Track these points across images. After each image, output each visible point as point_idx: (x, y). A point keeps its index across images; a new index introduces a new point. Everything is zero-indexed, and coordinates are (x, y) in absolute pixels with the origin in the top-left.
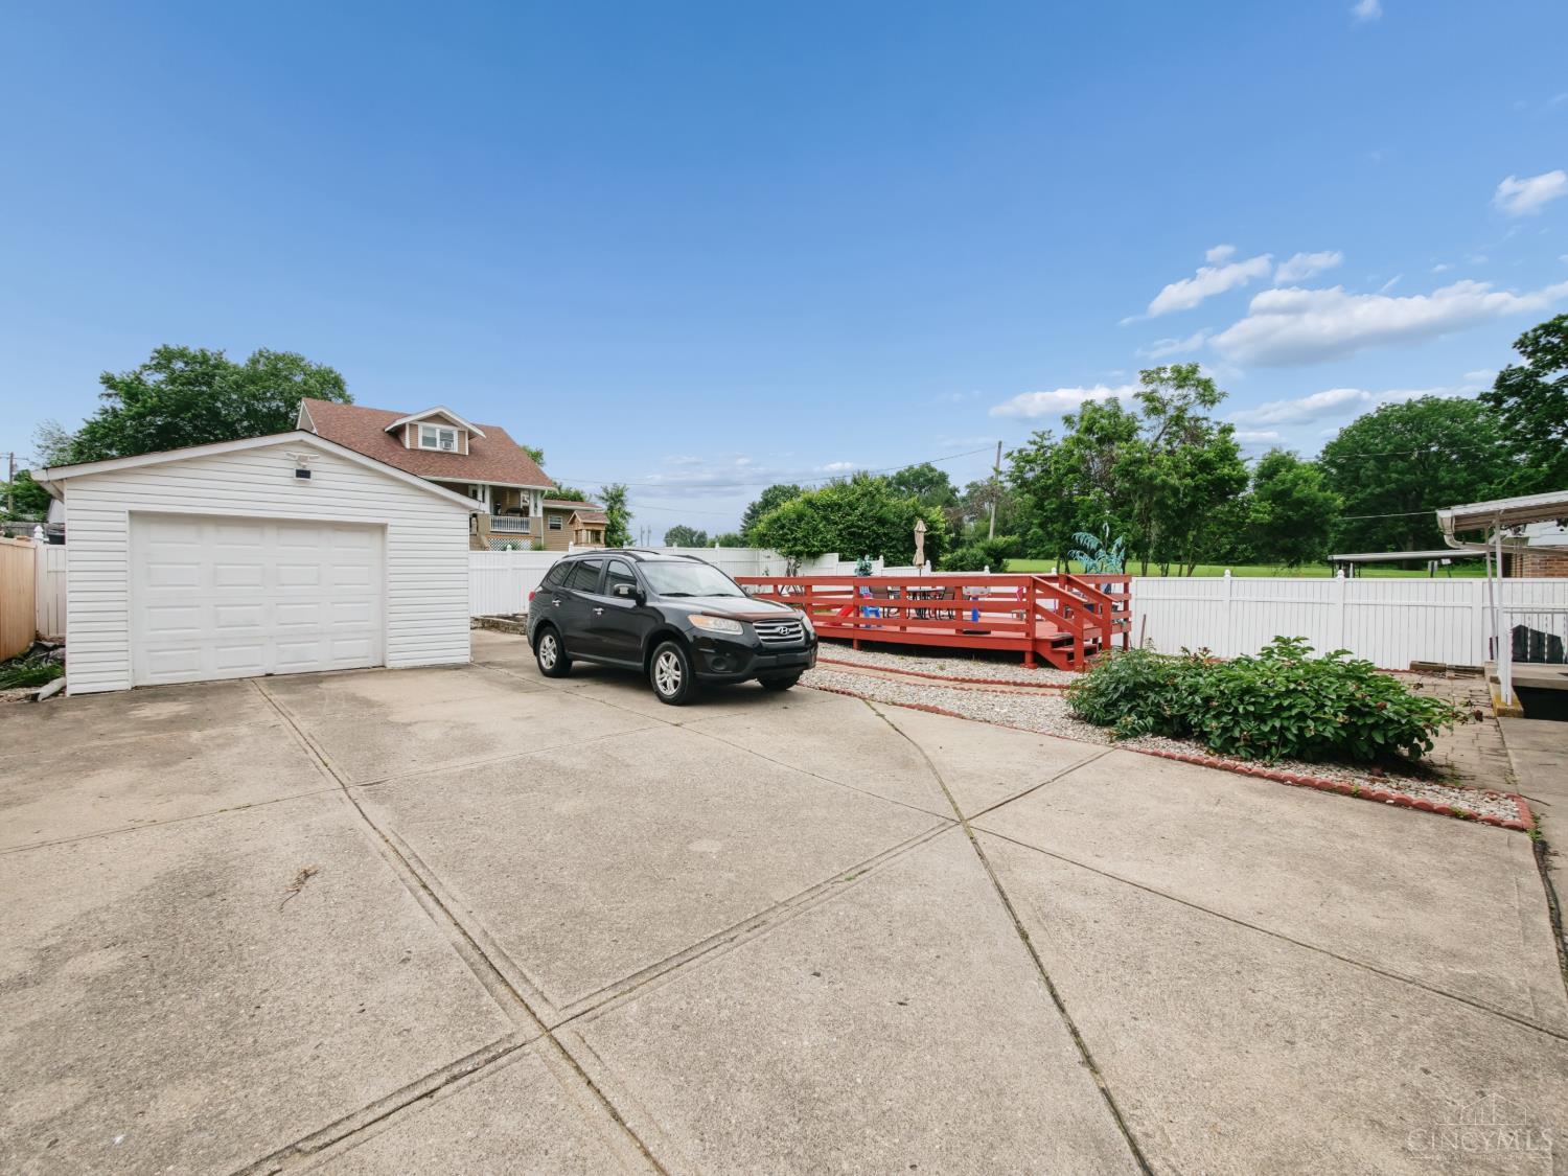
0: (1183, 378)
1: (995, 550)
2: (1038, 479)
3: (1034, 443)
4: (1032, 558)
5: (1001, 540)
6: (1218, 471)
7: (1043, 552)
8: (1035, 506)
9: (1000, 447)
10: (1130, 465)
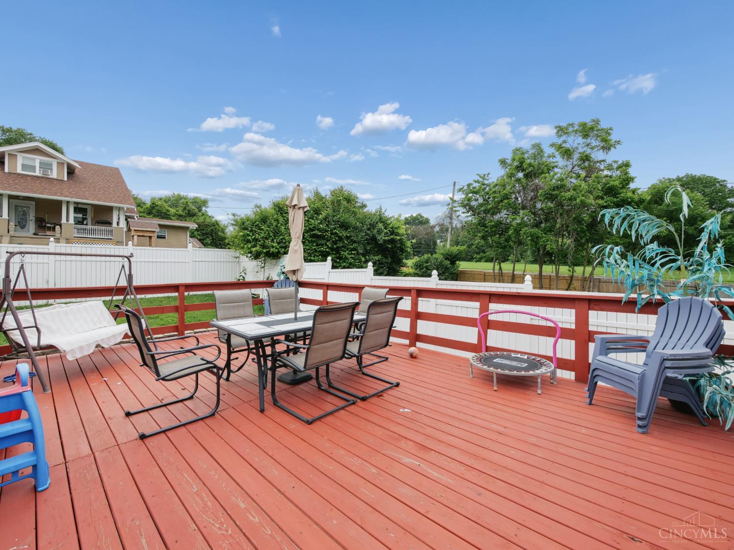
0: (586, 131)
1: (451, 256)
2: (481, 205)
3: (478, 182)
4: (476, 261)
5: (455, 249)
6: (622, 195)
7: (485, 257)
8: (479, 224)
9: (454, 185)
10: (554, 190)
